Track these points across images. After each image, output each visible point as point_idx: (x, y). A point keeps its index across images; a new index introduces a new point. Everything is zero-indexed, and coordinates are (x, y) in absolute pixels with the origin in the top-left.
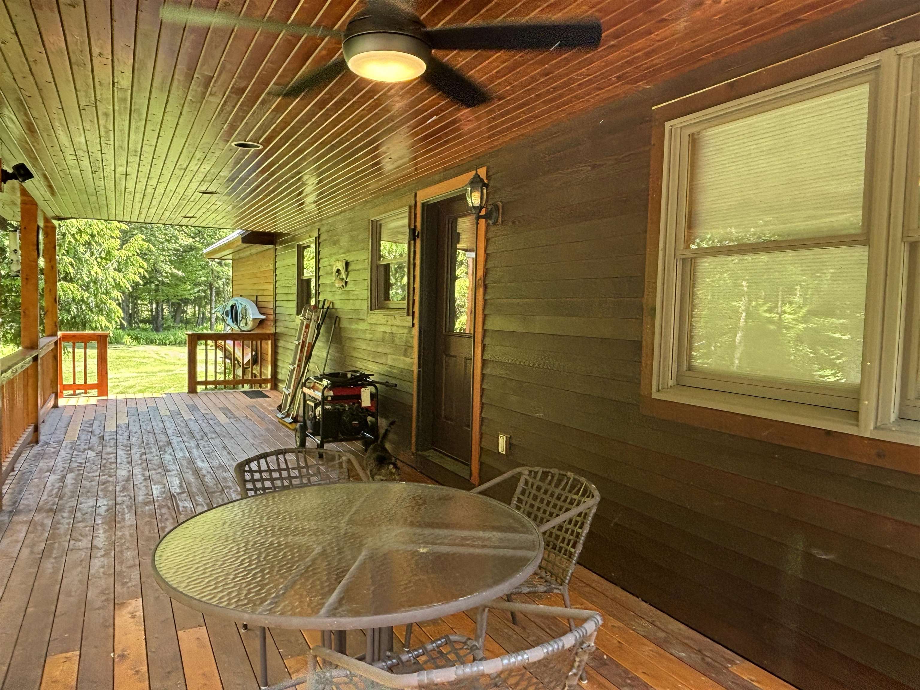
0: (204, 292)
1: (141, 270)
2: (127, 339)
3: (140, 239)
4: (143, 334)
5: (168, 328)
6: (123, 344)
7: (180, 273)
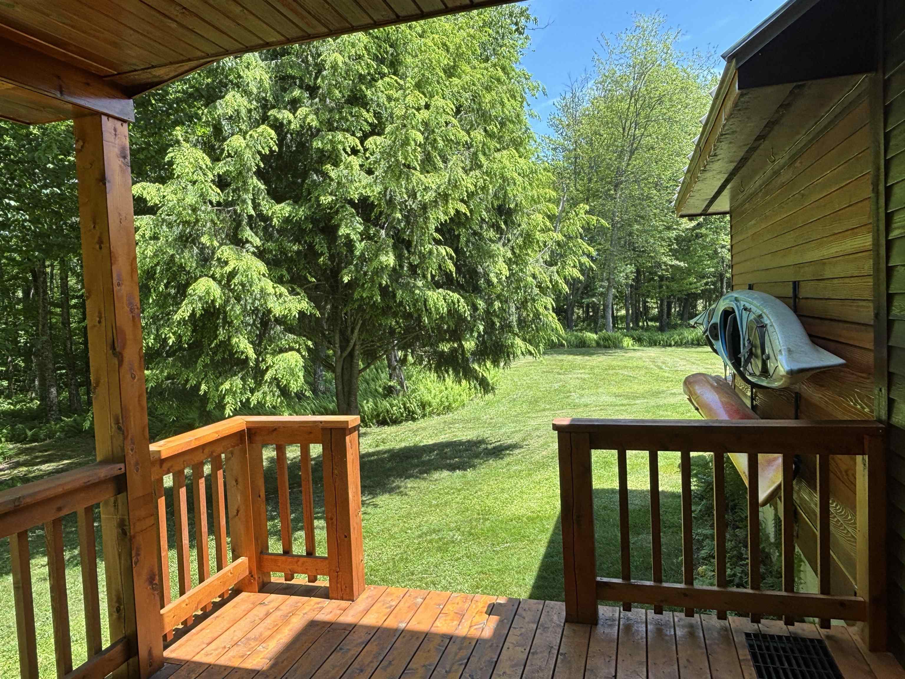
0: (714, 284)
1: (585, 260)
2: (627, 342)
3: (582, 211)
4: (646, 335)
5: (675, 327)
6: (622, 348)
7: (682, 264)
